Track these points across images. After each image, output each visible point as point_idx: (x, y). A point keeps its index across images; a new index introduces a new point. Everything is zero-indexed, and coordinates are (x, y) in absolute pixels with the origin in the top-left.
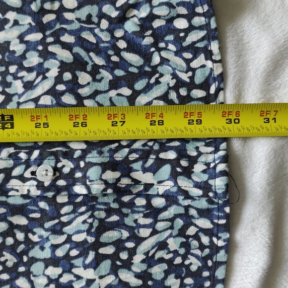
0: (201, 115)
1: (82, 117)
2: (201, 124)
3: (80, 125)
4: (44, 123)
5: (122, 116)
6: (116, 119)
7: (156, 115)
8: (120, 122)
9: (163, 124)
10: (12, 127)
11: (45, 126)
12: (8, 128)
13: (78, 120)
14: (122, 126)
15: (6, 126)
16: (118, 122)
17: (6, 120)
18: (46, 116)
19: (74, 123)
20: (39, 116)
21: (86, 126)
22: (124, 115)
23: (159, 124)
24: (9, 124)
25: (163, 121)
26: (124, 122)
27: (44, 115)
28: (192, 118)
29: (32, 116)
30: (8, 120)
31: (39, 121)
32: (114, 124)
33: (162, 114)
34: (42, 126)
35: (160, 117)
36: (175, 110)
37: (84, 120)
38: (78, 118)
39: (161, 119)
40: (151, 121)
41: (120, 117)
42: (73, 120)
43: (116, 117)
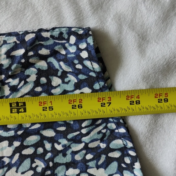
0: (167, 95)
1: (78, 101)
2: (167, 102)
3: (77, 107)
4: (49, 107)
5: (108, 99)
6: (104, 101)
7: (134, 97)
8: (107, 103)
9: (139, 103)
10: (25, 111)
11: (50, 109)
12: (21, 112)
13: (75, 104)
14: (109, 106)
15: (20, 111)
16: (106, 103)
17: (20, 106)
18: (51, 102)
19: (72, 106)
20: (46, 102)
21: (82, 108)
22: (110, 98)
23: (136, 104)
24: (22, 109)
25: (139, 101)
26: (110, 103)
27: (49, 101)
28: (161, 98)
29: (40, 102)
30: (21, 106)
31: (45, 106)
32: (103, 105)
33: (139, 96)
34: (48, 109)
35: (137, 98)
36: (148, 92)
37: (80, 103)
38: (76, 102)
39: (138, 99)
40: (130, 102)
41: (107, 99)
42: (71, 103)
43: (104, 100)
